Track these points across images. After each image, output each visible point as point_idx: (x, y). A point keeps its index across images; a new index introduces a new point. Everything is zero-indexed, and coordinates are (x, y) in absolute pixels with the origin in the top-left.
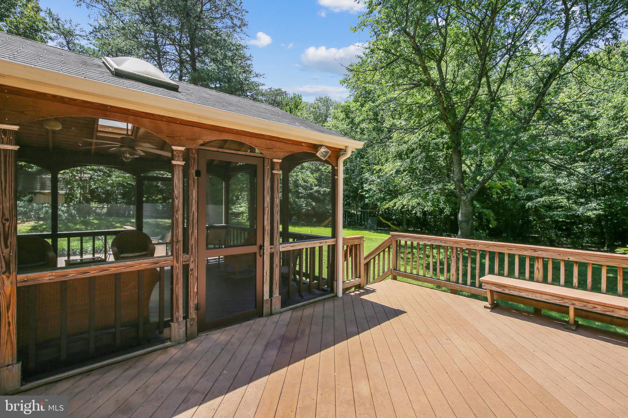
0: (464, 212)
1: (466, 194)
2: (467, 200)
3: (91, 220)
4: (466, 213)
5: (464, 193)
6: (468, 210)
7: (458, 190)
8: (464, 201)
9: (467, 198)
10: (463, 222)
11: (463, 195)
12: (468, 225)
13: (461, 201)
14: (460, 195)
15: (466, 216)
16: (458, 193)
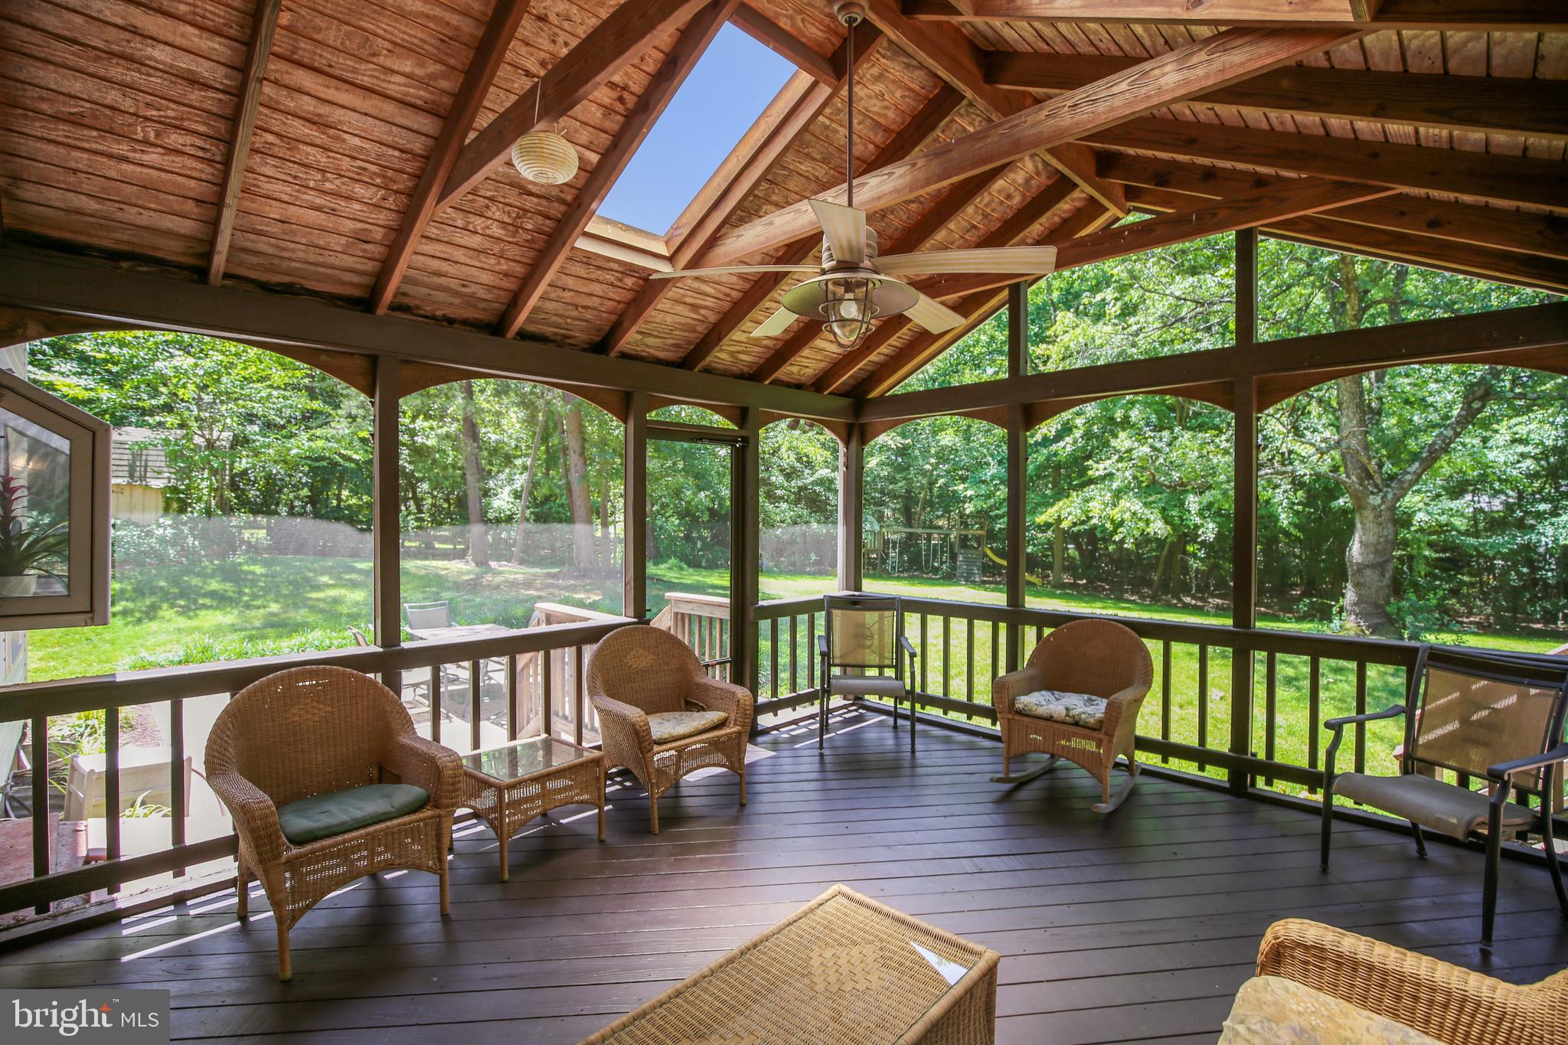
0: (1372, 539)
1: (1380, 491)
2: (1383, 507)
3: (241, 564)
4: (1379, 543)
5: (1376, 486)
6: (1386, 533)
7: (1354, 478)
8: (1374, 508)
9: (1383, 502)
10: (1367, 566)
11: (1372, 493)
12: (1383, 576)
13: (1365, 508)
14: (1362, 492)
15: (1377, 552)
16: (1357, 486)
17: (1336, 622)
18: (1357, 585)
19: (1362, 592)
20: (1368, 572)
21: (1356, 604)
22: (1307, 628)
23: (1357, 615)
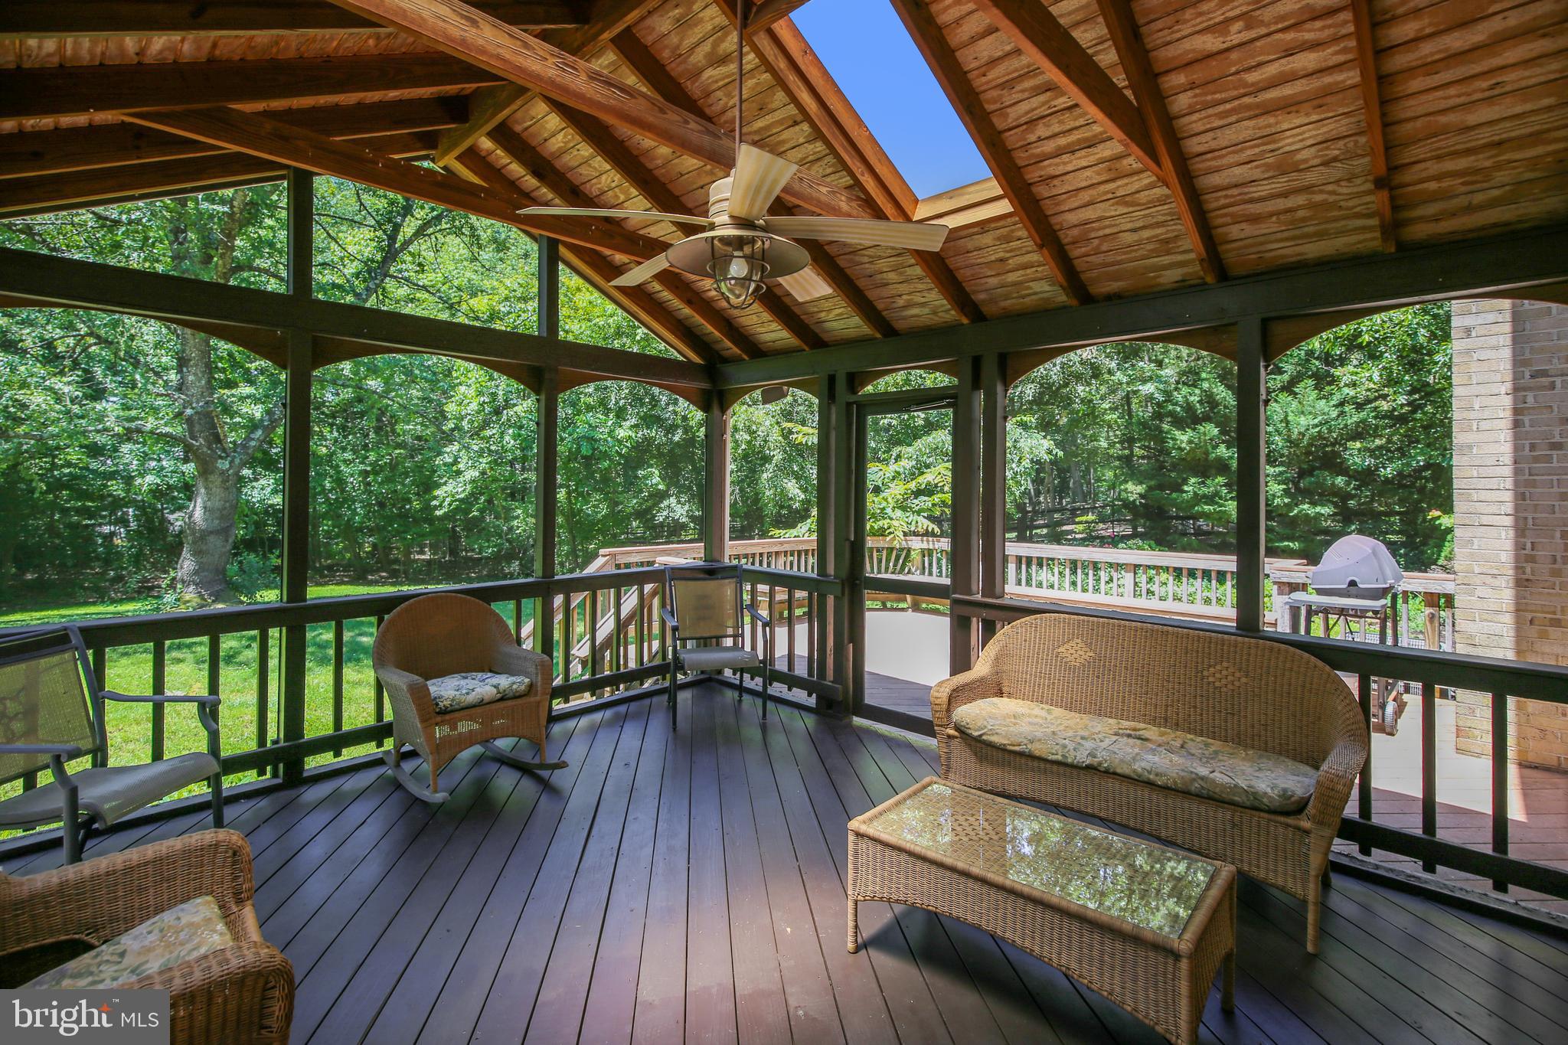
0: (218, 504)
1: (228, 455)
2: (231, 472)
4: (223, 509)
5: (224, 450)
6: (231, 498)
7: (202, 441)
8: (223, 473)
9: (231, 467)
10: (211, 532)
11: (221, 457)
12: (226, 541)
13: (212, 473)
14: (210, 456)
15: (222, 518)
16: (205, 449)
17: (169, 598)
18: (197, 553)
19: (204, 560)
20: (212, 539)
21: (196, 572)
22: (133, 609)
23: (197, 585)
